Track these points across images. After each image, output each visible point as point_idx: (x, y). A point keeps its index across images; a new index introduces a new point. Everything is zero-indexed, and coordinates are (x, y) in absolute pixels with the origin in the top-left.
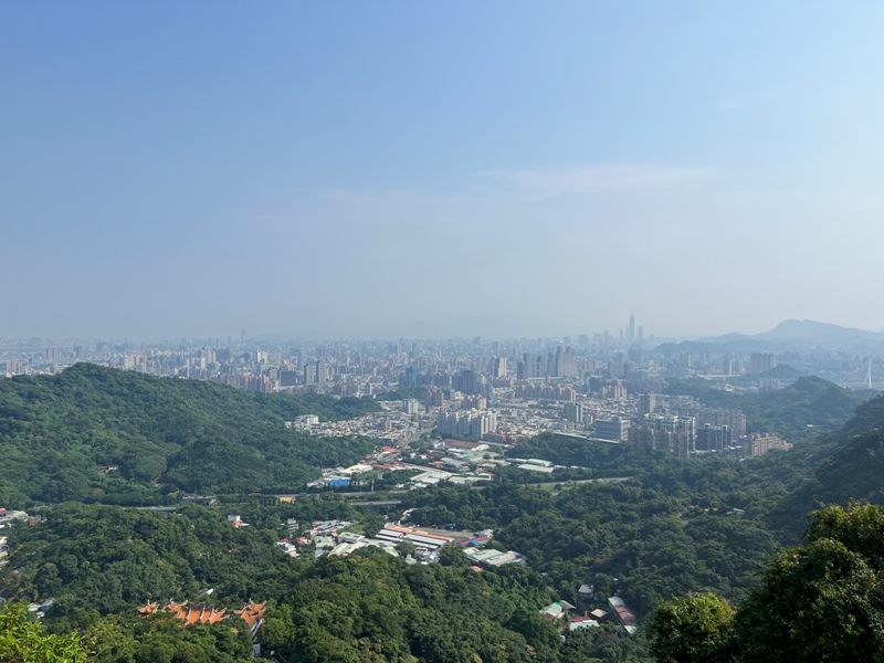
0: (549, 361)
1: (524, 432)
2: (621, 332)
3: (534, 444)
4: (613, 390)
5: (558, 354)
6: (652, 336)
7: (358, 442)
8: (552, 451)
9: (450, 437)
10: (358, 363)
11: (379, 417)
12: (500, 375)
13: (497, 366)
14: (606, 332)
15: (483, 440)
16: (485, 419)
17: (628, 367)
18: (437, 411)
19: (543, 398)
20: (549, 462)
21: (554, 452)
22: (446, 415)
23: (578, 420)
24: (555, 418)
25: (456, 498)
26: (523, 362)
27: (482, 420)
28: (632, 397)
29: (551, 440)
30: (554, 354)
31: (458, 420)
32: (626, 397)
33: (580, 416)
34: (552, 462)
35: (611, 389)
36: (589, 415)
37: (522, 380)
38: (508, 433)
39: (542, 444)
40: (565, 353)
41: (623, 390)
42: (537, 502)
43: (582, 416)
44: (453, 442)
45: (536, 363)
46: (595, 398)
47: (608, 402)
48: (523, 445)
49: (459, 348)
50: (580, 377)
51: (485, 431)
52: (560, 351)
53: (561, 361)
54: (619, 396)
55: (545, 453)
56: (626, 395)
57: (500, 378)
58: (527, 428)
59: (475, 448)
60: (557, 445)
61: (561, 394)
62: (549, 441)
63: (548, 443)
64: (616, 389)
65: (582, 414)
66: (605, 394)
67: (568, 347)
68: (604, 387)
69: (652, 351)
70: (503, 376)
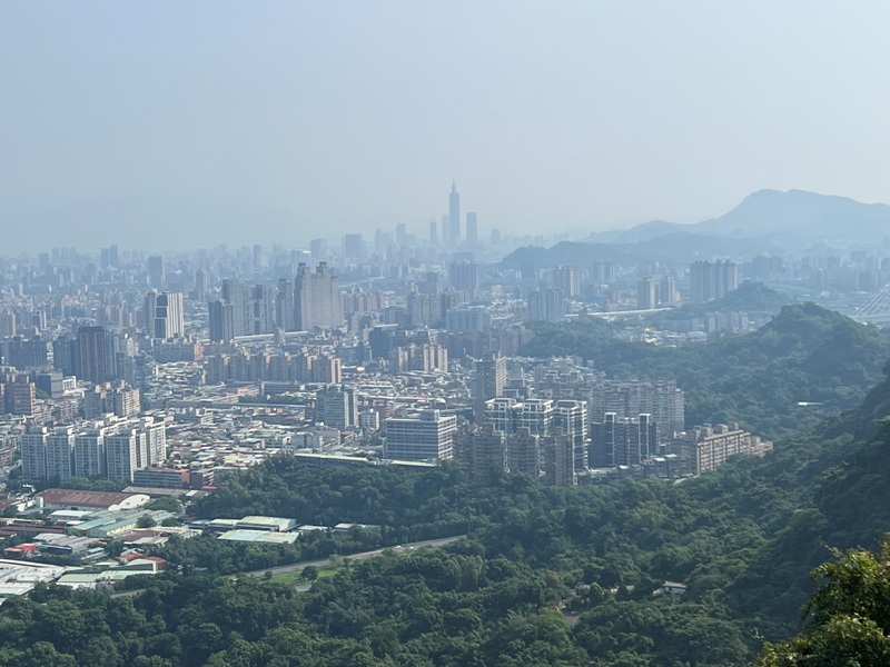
0: (281, 296)
1: (231, 459)
2: (433, 225)
3: (254, 484)
4: (419, 353)
5: (299, 279)
6: (495, 233)
8: (294, 497)
9: (55, 483)
12: (169, 334)
13: (162, 313)
14: (401, 227)
15: (136, 485)
16: (138, 438)
17: (449, 303)
18: (19, 427)
19: (270, 379)
20: (288, 521)
21: (297, 496)
22: (42, 433)
23: (347, 424)
24: (299, 422)
25: (75, 622)
26: (222, 301)
27: (132, 440)
28: (459, 365)
29: (290, 471)
30: (291, 280)
31: (72, 444)
32: (446, 367)
33: (351, 415)
34: (294, 520)
35: (416, 352)
36: (372, 410)
37: (222, 342)
38: (194, 463)
39: (271, 483)
40: (314, 277)
41: (440, 352)
42: (264, 610)
43: (356, 414)
44: (63, 495)
45: (252, 302)
46: (383, 373)
47: (411, 380)
48: (228, 490)
49: (67, 274)
50: (349, 329)
51: (139, 465)
52: (304, 273)
53: (306, 295)
54: (432, 366)
55: (279, 501)
56: (446, 363)
57: (170, 340)
58: (237, 448)
59: (118, 504)
60: (304, 481)
61: (310, 368)
62: (287, 475)
63: (285, 479)
64: (425, 351)
65: (355, 410)
66: (404, 362)
67: (321, 263)
68: (400, 348)
69: (497, 265)
70: (176, 336)
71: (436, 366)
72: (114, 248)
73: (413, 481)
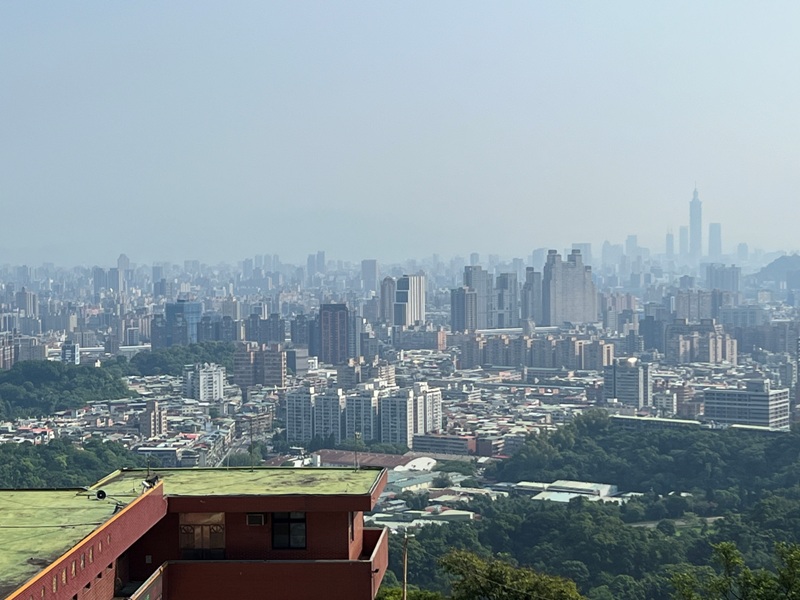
0: (528, 286)
1: (515, 430)
2: (670, 237)
3: (565, 446)
4: (704, 343)
5: (548, 268)
6: (742, 248)
7: (92, 455)
8: (615, 460)
9: (329, 444)
10: (23, 306)
11: (123, 408)
12: (410, 321)
13: (403, 298)
14: (632, 240)
15: (415, 449)
16: (415, 401)
17: (721, 300)
18: (272, 396)
19: (532, 366)
20: (608, 487)
21: (619, 460)
22: (309, 393)
23: (641, 405)
24: (581, 403)
25: (415, 552)
26: (466, 288)
27: (410, 403)
28: (750, 360)
29: (604, 434)
30: (540, 269)
31: (343, 405)
32: (735, 360)
33: (646, 395)
34: (615, 487)
35: (700, 342)
36: (668, 392)
37: (466, 332)
38: (479, 432)
39: (584, 445)
40: (565, 266)
41: (728, 343)
42: (639, 549)
43: (650, 394)
44: (341, 455)
45: (496, 293)
46: (661, 365)
47: (695, 371)
48: (536, 449)
49: (275, 276)
50: (605, 326)
51: (416, 430)
52: (554, 262)
53: (556, 287)
54: (719, 360)
55: (596, 465)
56: (735, 356)
57: (411, 327)
58: (520, 422)
59: (404, 465)
60: (622, 445)
61: (577, 353)
62: (601, 438)
63: (600, 443)
64: (712, 341)
65: (650, 389)
66: (685, 352)
67: (573, 251)
68: (681, 337)
69: (756, 275)
70: (417, 323)
71: (724, 357)
72: (321, 255)
73: (762, 446)
